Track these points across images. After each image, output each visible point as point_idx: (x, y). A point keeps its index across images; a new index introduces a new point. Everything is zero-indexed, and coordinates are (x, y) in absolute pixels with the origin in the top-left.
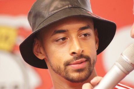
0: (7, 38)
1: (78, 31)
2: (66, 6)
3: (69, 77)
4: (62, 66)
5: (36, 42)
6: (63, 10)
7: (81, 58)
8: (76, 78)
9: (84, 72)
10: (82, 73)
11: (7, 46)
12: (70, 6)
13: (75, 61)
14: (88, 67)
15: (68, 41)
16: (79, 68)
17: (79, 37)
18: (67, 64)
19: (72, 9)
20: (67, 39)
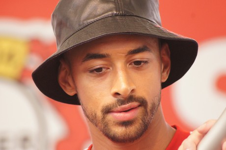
0: (10, 57)
1: (126, 56)
3: (109, 132)
4: (99, 114)
5: (63, 66)
7: (130, 102)
8: (120, 135)
9: (133, 127)
10: (131, 128)
11: (11, 70)
12: (115, 12)
13: (119, 107)
15: (109, 72)
16: (125, 119)
17: (128, 65)
18: (108, 111)
19: (117, 17)
20: (109, 68)
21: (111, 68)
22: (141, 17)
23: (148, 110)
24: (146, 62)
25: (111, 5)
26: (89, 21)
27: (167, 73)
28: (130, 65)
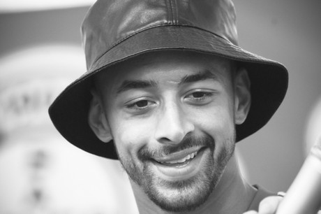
1: (180, 84)
2: (153, 21)
5: (95, 99)
6: (147, 32)
12: (165, 21)
15: (156, 107)
17: (183, 98)
19: (168, 28)
20: (155, 103)
21: (158, 103)
22: (203, 30)
24: (209, 94)
25: (161, 12)
26: (128, 33)
27: (245, 111)
28: (185, 97)
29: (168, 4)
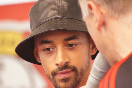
7: (65, 69)
12: (57, 16)
13: (59, 72)
14: (73, 77)
20: (54, 49)
21: (55, 49)
23: (79, 73)
28: (66, 46)
29: (59, 9)
